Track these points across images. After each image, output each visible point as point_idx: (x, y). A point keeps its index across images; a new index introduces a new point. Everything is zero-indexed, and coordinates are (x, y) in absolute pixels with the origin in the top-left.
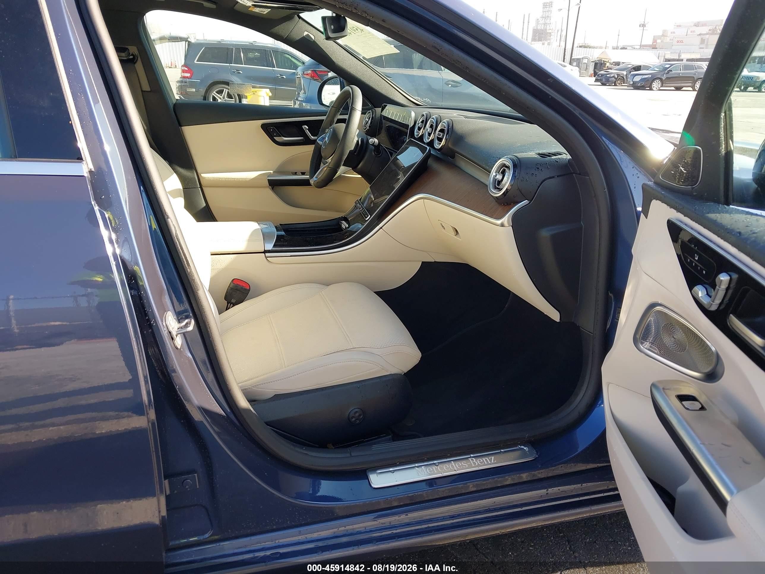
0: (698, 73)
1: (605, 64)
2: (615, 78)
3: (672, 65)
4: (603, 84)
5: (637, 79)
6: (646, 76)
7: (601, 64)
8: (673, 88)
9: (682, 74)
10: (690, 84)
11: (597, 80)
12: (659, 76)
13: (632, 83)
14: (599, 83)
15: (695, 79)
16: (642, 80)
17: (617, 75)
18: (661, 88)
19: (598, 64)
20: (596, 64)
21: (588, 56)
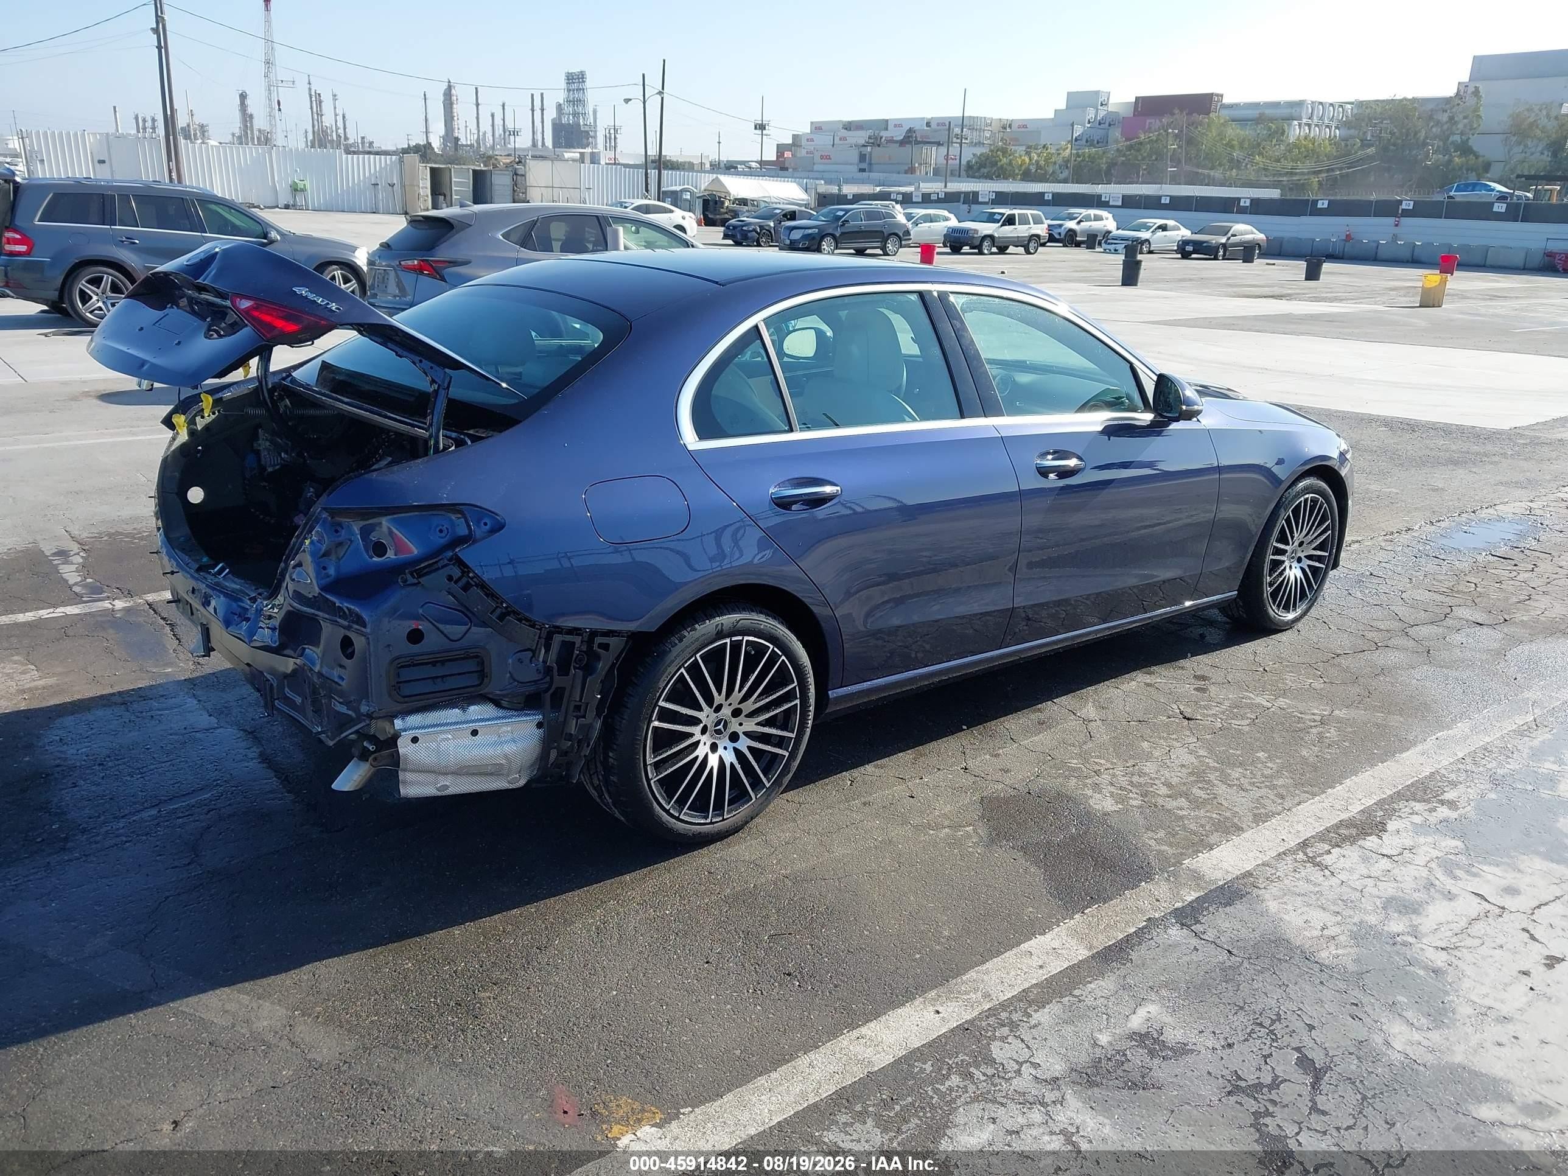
0: (889, 225)
1: (723, 202)
2: (757, 232)
3: (847, 211)
4: (738, 244)
5: (796, 235)
6: (810, 231)
7: (716, 202)
8: (852, 251)
9: (865, 226)
10: (878, 244)
11: (726, 237)
12: (830, 231)
13: (788, 242)
14: (731, 242)
15: (886, 234)
16: (804, 237)
17: (760, 226)
18: (836, 251)
19: (711, 203)
20: (706, 203)
21: (686, 186)
